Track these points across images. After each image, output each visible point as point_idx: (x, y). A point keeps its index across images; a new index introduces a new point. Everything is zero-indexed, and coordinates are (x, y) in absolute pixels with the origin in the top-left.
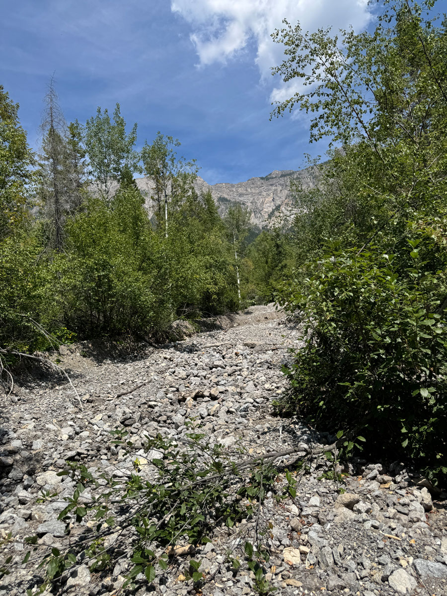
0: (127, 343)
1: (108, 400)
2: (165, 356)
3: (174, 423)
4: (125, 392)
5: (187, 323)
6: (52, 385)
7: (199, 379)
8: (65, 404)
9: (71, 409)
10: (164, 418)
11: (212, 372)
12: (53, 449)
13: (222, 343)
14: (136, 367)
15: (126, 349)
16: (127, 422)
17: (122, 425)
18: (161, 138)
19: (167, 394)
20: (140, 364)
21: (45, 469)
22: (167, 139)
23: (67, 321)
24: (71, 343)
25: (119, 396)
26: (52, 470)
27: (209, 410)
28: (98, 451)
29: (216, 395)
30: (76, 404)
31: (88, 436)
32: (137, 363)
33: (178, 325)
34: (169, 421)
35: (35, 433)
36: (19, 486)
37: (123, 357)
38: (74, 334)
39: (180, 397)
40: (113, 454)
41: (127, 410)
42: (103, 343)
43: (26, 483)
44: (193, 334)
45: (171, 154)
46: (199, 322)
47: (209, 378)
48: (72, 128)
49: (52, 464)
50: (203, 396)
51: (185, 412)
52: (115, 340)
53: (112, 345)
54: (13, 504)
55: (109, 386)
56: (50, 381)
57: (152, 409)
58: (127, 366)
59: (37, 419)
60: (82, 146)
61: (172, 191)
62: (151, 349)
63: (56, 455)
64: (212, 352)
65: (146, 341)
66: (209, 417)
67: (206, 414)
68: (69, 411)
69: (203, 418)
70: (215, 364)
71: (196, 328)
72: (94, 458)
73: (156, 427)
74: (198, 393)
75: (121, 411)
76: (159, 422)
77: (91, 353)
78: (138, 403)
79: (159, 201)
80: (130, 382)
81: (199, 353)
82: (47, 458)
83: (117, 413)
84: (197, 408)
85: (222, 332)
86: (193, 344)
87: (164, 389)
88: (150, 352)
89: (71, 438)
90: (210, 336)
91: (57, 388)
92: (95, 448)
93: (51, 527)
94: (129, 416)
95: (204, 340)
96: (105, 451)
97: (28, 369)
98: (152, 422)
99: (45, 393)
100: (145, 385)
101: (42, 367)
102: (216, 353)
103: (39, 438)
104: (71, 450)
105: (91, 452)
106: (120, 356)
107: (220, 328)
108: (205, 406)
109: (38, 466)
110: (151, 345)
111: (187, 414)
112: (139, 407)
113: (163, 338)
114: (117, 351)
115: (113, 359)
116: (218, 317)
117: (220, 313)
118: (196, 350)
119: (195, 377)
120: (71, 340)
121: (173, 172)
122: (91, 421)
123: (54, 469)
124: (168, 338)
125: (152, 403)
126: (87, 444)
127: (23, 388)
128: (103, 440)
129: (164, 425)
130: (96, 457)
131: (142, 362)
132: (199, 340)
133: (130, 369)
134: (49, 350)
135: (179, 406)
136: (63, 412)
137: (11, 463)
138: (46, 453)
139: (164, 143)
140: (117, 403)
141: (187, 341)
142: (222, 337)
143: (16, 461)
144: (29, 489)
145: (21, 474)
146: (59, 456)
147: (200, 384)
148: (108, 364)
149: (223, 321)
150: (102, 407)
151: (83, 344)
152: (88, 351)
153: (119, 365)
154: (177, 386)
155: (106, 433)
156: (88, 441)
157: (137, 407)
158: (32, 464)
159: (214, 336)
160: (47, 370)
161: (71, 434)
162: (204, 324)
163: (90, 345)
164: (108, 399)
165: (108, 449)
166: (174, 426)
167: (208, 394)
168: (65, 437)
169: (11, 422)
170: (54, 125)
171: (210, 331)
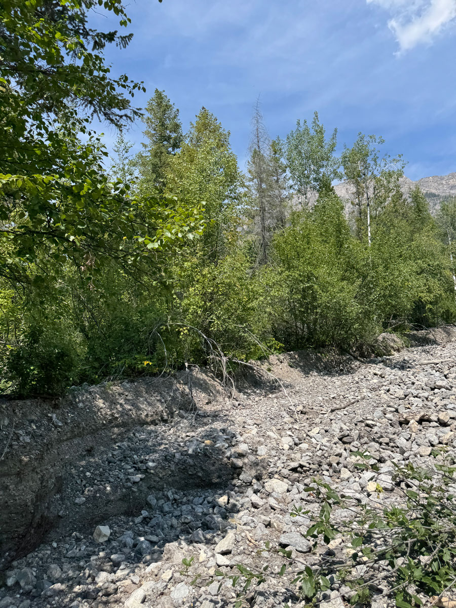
0: (331, 356)
1: (322, 414)
2: (375, 371)
3: (398, 447)
4: (338, 406)
5: (394, 336)
6: (265, 393)
7: (420, 400)
8: (281, 413)
9: (287, 419)
10: (387, 440)
11: (434, 394)
12: (276, 458)
13: (442, 360)
14: (344, 381)
15: (331, 362)
16: (345, 439)
17: (340, 442)
18: (362, 139)
19: (385, 414)
20: (347, 378)
21: (271, 476)
22: (368, 139)
23: (275, 332)
24: (280, 353)
25: (332, 411)
26: (277, 479)
27: (439, 437)
28: (320, 466)
29: (446, 421)
30: (291, 413)
31: (308, 449)
32: (344, 377)
33: (384, 338)
34: (392, 444)
35: (258, 439)
36: (249, 489)
37: (328, 370)
38: (281, 345)
39: (402, 419)
40: (335, 472)
41: (345, 427)
42: (308, 354)
43: (255, 487)
44: (403, 348)
45: (373, 153)
46: (408, 336)
47: (432, 400)
48: (274, 145)
49: (276, 472)
50: (429, 421)
51: (409, 436)
52: (319, 352)
53: (317, 357)
54: (247, 506)
55: (321, 398)
56: (263, 389)
57: (370, 429)
58: (334, 379)
59: (258, 425)
60: (284, 161)
61: (374, 193)
62: (357, 363)
63: (279, 464)
64: (430, 370)
65: (351, 355)
66: (441, 445)
67: (437, 441)
68: (285, 420)
69: (432, 445)
70: (437, 384)
71: (405, 342)
72: (316, 473)
73: (378, 449)
74: (423, 416)
75: (338, 426)
76: (381, 444)
77: (297, 364)
78: (355, 421)
79: (359, 206)
80: (341, 397)
81: (414, 370)
82: (272, 466)
83: (333, 428)
84: (423, 433)
85: (439, 348)
86: (404, 360)
87: (382, 409)
88: (356, 366)
89: (291, 448)
90: (424, 351)
91: (270, 396)
92: (316, 462)
93: (293, 540)
94: (347, 433)
95: (417, 356)
96: (328, 467)
97: (244, 376)
98: (373, 443)
99: (261, 400)
100: (358, 401)
101: (255, 375)
102: (434, 371)
103: (262, 444)
104: (293, 461)
105: (312, 466)
106: (325, 368)
107: (434, 342)
108: (434, 432)
109: (264, 472)
110: (356, 358)
111: (412, 438)
112: (356, 425)
113: (368, 352)
114: (322, 364)
115: (319, 371)
116: (431, 330)
117: (433, 325)
118: (409, 367)
119: (414, 397)
120: (279, 350)
121: (376, 172)
122: (308, 433)
123: (279, 478)
124: (373, 352)
125: (370, 422)
126: (308, 457)
127: (242, 394)
128: (323, 455)
129: (387, 447)
130: (318, 472)
131: (350, 377)
132: (411, 355)
133: (338, 383)
134: (260, 359)
135: (400, 428)
136: (280, 421)
137: (241, 465)
138: (271, 460)
139: (366, 143)
140: (332, 417)
141: (396, 356)
142: (440, 353)
143: (245, 464)
144: (259, 494)
145: (251, 478)
146: (282, 465)
147: (423, 406)
148: (315, 376)
149: (438, 334)
150: (318, 420)
151: (290, 355)
152: (295, 362)
153: (326, 377)
154: (396, 406)
155: (326, 449)
156: (309, 454)
157: (354, 424)
158: (259, 470)
159: (428, 352)
160: (260, 378)
161: (290, 444)
162: (414, 337)
163: (297, 356)
164: (321, 412)
165: (330, 465)
166: (398, 450)
167: (436, 419)
168: (286, 447)
169: (236, 425)
170: (260, 145)
171: (423, 346)
